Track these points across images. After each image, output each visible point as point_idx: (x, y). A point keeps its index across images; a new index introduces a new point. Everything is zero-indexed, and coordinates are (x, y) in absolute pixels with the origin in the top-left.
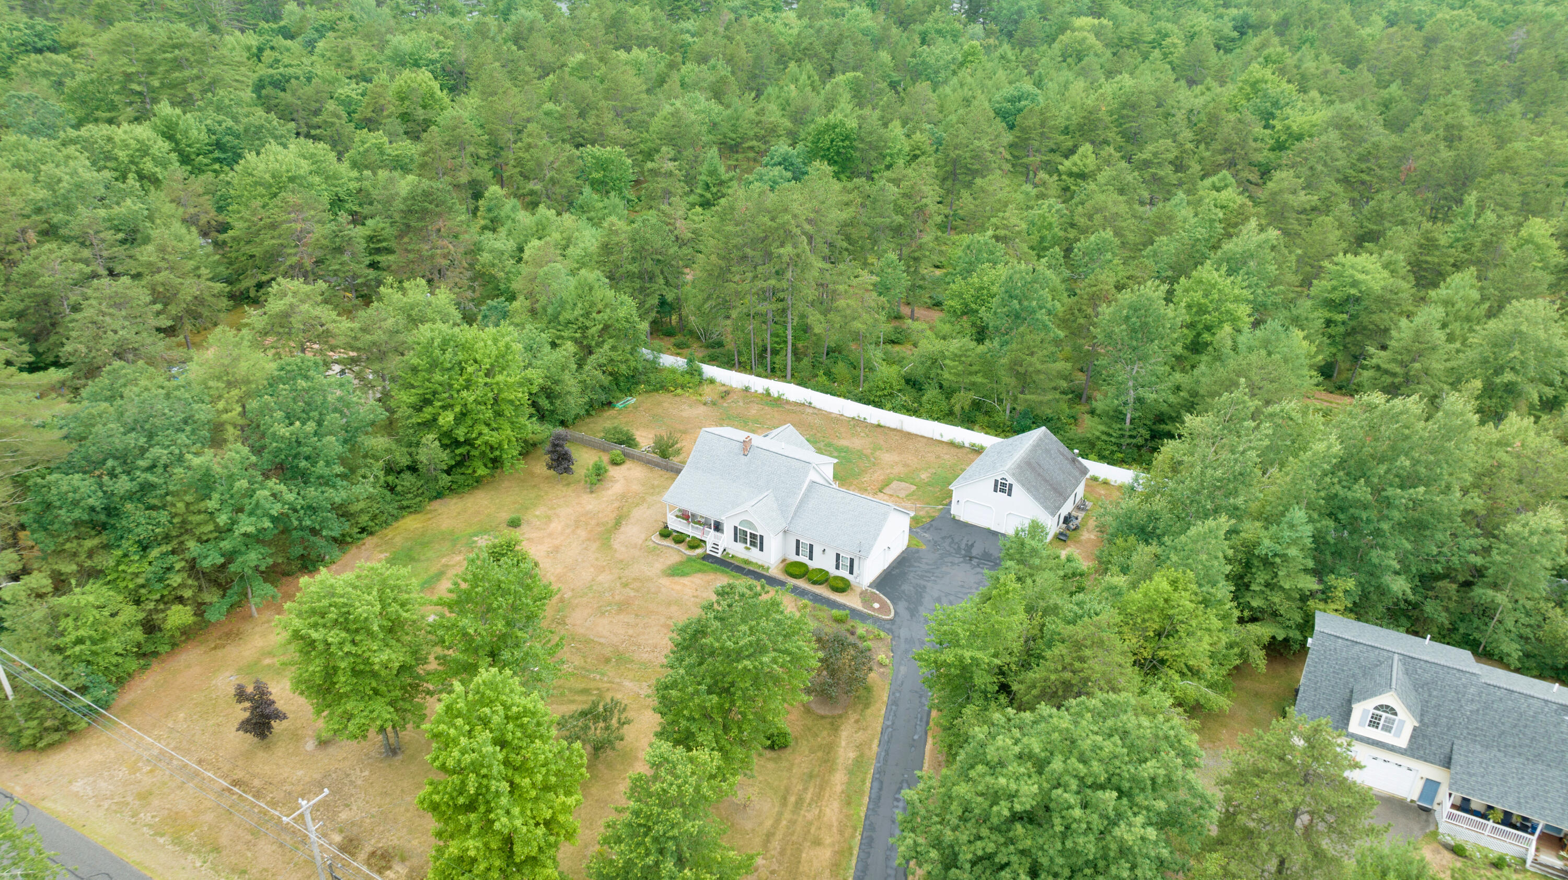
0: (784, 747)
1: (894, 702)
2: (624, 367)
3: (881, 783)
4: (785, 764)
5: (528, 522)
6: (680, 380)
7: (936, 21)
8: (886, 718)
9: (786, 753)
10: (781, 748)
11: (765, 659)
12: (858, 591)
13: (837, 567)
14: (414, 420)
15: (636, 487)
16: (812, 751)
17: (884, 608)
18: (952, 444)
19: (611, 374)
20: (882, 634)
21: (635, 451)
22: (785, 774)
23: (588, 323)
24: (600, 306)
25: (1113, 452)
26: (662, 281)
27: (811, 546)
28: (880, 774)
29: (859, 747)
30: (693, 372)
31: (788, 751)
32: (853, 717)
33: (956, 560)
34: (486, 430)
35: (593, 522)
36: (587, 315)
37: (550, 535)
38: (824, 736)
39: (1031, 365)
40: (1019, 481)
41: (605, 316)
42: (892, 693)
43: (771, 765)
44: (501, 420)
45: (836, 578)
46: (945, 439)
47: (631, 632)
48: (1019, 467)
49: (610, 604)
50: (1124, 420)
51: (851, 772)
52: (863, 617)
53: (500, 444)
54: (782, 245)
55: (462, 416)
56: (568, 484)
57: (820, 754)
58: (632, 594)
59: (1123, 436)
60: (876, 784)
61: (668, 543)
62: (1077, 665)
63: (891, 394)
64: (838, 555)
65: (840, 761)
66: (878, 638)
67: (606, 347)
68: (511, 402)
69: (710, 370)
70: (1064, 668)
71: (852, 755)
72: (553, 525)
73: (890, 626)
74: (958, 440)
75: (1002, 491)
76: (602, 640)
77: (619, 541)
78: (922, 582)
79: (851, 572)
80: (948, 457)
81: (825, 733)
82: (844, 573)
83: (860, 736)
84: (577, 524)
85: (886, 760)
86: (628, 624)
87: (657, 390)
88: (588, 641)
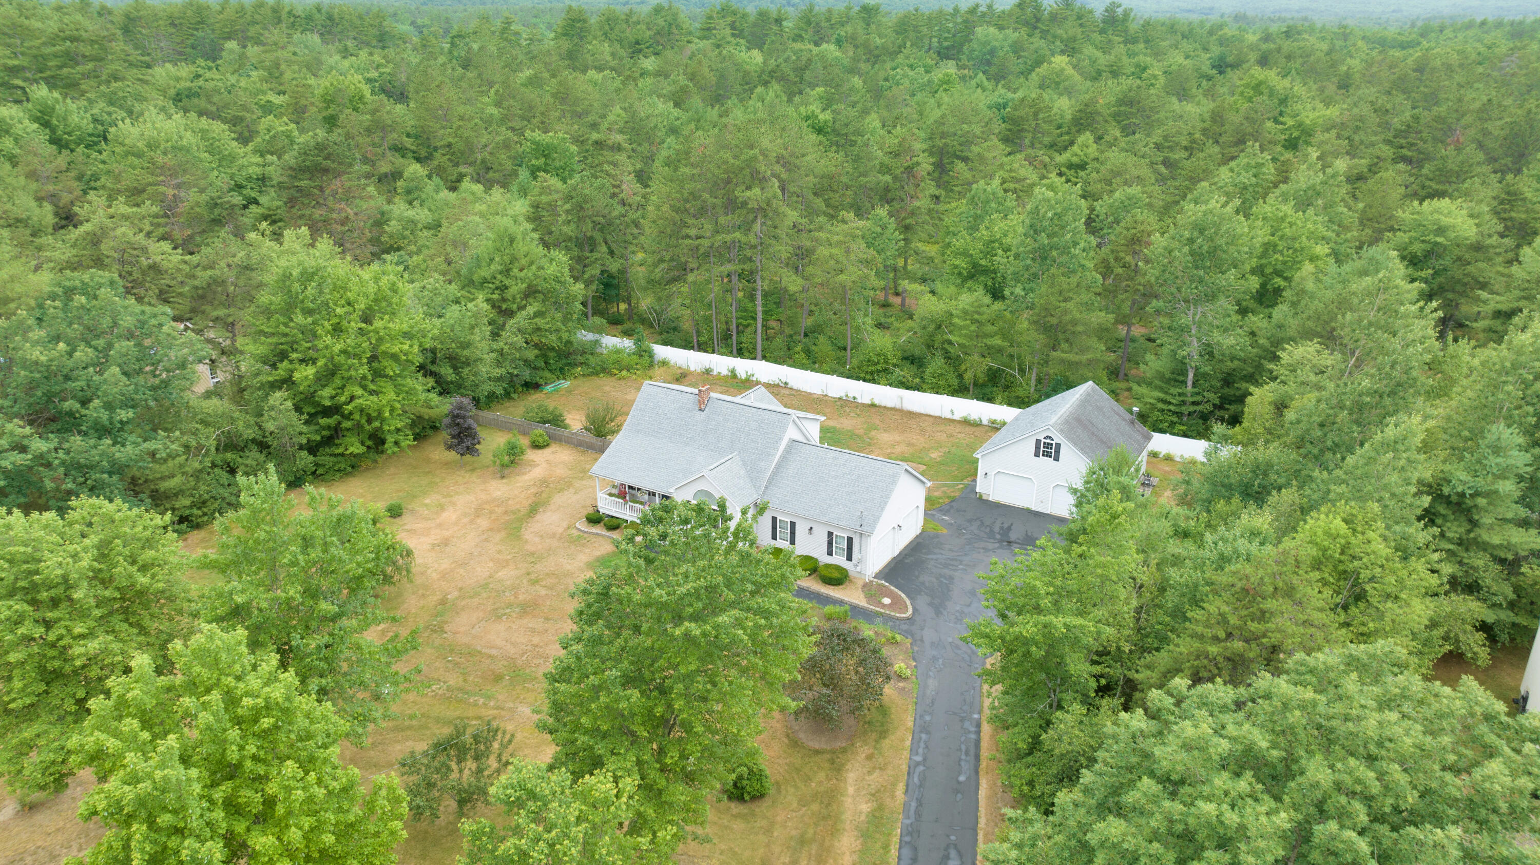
0: (759, 797)
1: (922, 728)
2: (554, 337)
3: (915, 849)
4: (761, 823)
5: (413, 512)
6: (626, 361)
7: (907, 58)
8: (913, 751)
9: (762, 807)
10: (754, 798)
11: (723, 619)
12: (860, 583)
13: (830, 553)
14: (264, 378)
15: (560, 471)
16: (802, 802)
17: (897, 603)
18: (966, 422)
19: (536, 346)
20: (899, 637)
21: (565, 432)
22: (762, 838)
23: (507, 282)
24: (524, 262)
25: (1172, 424)
26: (604, 249)
27: (793, 524)
28: (911, 836)
29: (875, 795)
30: (644, 353)
31: (766, 803)
32: (863, 751)
33: (990, 546)
34: (359, 392)
35: (500, 510)
36: (507, 272)
37: (440, 525)
38: (820, 779)
39: (1066, 312)
40: (1070, 439)
41: (529, 273)
42: (919, 717)
43: (738, 825)
44: (381, 382)
45: (828, 566)
46: (957, 417)
47: (536, 640)
48: (1067, 422)
49: (510, 606)
50: (1184, 383)
51: (865, 835)
52: (869, 616)
53: (380, 413)
54: (749, 188)
55: (329, 374)
56: (473, 470)
57: (815, 807)
58: (543, 592)
59: (1184, 403)
60: (906, 852)
61: (598, 529)
62: (1253, 626)
63: (885, 370)
64: (830, 534)
65: (847, 816)
66: (892, 642)
67: (530, 310)
68: (394, 357)
69: (662, 352)
70: (1229, 635)
71: (865, 807)
72: (445, 515)
73: (909, 626)
74: (974, 416)
75: (1047, 454)
76: (494, 652)
77: (532, 533)
78: (947, 572)
79: (849, 558)
80: (963, 436)
81: (822, 775)
82: (839, 559)
83: (876, 779)
84: (478, 512)
85: (918, 814)
86: (533, 630)
87: (597, 374)
88: (472, 653)
